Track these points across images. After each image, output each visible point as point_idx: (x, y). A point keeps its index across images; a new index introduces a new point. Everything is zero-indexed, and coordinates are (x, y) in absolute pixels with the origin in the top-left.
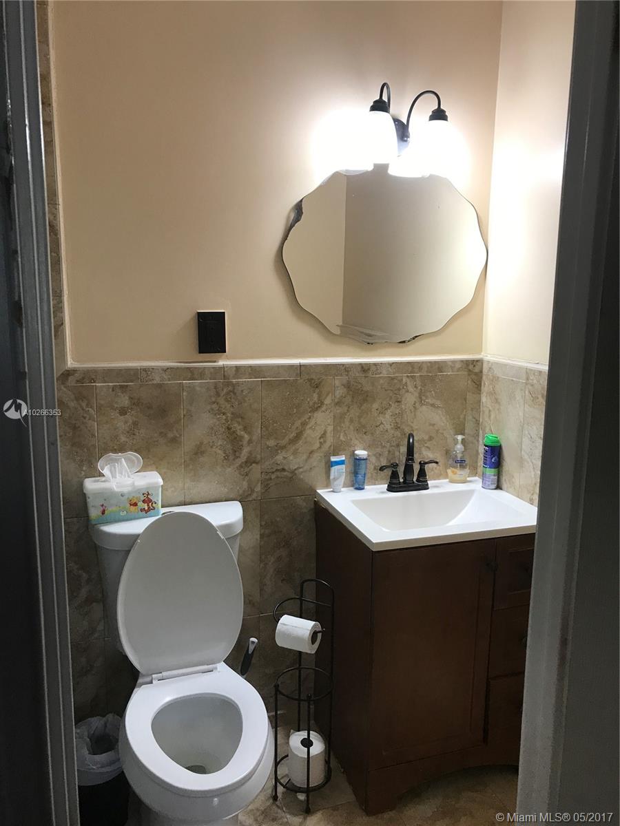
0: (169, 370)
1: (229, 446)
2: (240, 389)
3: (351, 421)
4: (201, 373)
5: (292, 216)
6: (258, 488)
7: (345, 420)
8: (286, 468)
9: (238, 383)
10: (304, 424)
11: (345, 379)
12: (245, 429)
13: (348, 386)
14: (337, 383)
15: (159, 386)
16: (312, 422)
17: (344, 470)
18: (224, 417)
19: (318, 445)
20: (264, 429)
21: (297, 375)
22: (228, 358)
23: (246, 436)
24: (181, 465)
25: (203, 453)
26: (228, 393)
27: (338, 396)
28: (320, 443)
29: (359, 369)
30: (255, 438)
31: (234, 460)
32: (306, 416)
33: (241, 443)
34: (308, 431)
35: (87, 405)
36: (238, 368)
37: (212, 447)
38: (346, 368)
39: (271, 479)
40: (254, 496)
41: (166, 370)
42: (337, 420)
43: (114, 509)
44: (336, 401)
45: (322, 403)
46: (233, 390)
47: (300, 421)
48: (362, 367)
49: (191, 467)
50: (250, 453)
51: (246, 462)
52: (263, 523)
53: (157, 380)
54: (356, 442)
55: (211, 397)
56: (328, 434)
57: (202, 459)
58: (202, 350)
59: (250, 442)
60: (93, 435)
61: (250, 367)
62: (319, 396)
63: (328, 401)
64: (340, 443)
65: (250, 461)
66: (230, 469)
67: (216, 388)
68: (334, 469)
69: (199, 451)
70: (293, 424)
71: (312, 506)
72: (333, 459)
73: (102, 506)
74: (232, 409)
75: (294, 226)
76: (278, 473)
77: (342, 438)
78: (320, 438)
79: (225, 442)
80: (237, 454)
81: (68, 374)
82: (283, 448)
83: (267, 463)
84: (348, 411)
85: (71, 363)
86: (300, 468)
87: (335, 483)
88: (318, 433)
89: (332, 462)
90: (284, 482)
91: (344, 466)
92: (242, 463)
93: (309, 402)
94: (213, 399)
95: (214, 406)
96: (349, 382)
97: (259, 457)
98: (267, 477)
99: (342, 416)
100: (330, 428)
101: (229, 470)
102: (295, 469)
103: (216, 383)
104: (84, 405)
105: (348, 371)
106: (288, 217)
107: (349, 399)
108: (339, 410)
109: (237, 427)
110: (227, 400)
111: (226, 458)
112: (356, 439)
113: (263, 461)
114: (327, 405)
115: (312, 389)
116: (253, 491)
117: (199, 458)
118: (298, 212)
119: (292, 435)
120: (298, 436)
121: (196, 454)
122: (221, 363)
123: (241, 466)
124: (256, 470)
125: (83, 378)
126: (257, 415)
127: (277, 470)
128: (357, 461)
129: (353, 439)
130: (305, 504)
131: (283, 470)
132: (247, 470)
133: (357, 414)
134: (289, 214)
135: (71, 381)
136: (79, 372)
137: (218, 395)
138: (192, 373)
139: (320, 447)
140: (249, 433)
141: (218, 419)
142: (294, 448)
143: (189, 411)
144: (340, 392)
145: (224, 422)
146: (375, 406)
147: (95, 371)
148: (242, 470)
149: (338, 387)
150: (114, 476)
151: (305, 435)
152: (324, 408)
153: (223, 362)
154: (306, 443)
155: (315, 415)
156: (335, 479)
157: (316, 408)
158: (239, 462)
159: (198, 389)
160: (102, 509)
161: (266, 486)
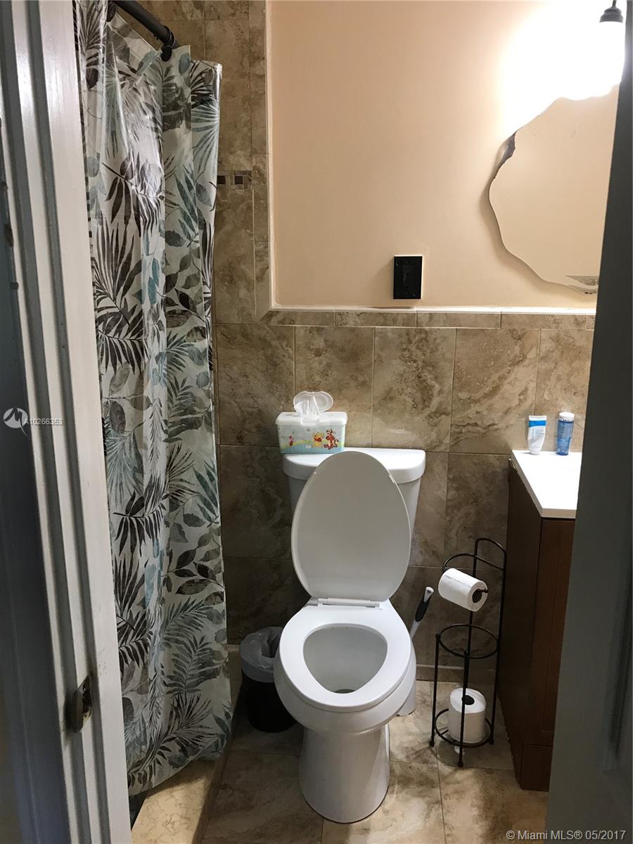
0: (362, 315)
1: (418, 395)
2: (433, 336)
3: (559, 378)
4: (394, 319)
5: (503, 152)
6: (447, 440)
7: (552, 377)
8: (479, 423)
9: (431, 330)
10: (502, 378)
11: (553, 332)
12: (436, 378)
13: (557, 340)
14: (544, 336)
15: (352, 330)
16: (512, 376)
17: (544, 432)
18: (415, 365)
19: (517, 402)
20: (456, 380)
21: (496, 325)
22: (423, 304)
23: (437, 386)
24: (370, 408)
25: (391, 399)
26: (420, 341)
27: (544, 350)
28: (520, 400)
29: (572, 320)
30: (446, 389)
31: (423, 409)
32: (505, 370)
33: (430, 392)
34: (506, 387)
35: (287, 346)
36: (431, 315)
37: (401, 394)
38: (555, 320)
39: (461, 432)
40: (442, 448)
41: (359, 314)
42: (543, 377)
43: (301, 441)
44: (541, 355)
45: (525, 357)
46: (425, 337)
47: (497, 375)
48: (576, 319)
49: (379, 411)
50: (441, 404)
51: (435, 412)
52: (451, 477)
53: (351, 324)
54: (563, 403)
55: (402, 343)
56: (530, 392)
57: (390, 405)
58: (397, 295)
59: (440, 392)
60: (291, 373)
61: (446, 314)
62: (522, 347)
63: (531, 355)
64: (543, 402)
65: (440, 412)
66: (419, 418)
67: (407, 334)
68: (533, 430)
69: (388, 397)
70: (489, 378)
71: (507, 466)
72: (532, 418)
73: (290, 437)
74: (423, 357)
75: (504, 162)
76: (470, 428)
77: (546, 397)
78: (520, 395)
79: (415, 391)
80: (426, 403)
81: (271, 314)
82: (477, 401)
83: (458, 416)
84: (555, 367)
85: (274, 305)
86: (494, 424)
87: (533, 444)
88: (518, 390)
89: (530, 421)
90: (476, 437)
91: (544, 427)
92: (432, 413)
93: (509, 355)
94: (404, 346)
95: (406, 354)
96: (558, 335)
97: (450, 408)
98: (458, 430)
99: (548, 374)
100: (532, 386)
101: (417, 419)
102: (489, 426)
103: (408, 330)
104: (284, 344)
105: (558, 323)
106: (499, 153)
107: (556, 355)
108: (544, 366)
109: (428, 376)
110: (418, 348)
111: (415, 406)
112: (564, 399)
113: (453, 413)
114: (530, 359)
115: (514, 341)
116: (441, 442)
117: (387, 403)
118: (509, 147)
119: (487, 389)
120: (495, 390)
121: (385, 399)
122: (415, 309)
123: (430, 416)
124: (446, 422)
125: (284, 319)
126: (449, 365)
127: (468, 424)
128: (562, 423)
129: (560, 399)
130: (498, 463)
131: (476, 424)
132: (436, 420)
133: (566, 372)
134: (501, 148)
135: (274, 322)
136: (281, 314)
137: (410, 342)
138: (385, 319)
139: (519, 405)
140: (441, 384)
141: (408, 367)
142: (488, 402)
143: (379, 356)
144: (546, 346)
145: (414, 369)
147: (295, 313)
148: (431, 420)
149: (544, 340)
150: (305, 413)
151: (502, 391)
152: (526, 362)
153: (417, 308)
154: (503, 398)
155: (516, 369)
156: (533, 440)
157: (516, 362)
158: (427, 412)
159: (390, 334)
160: (290, 440)
161: (456, 439)
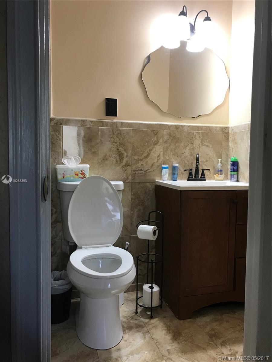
0: (93, 122)
1: (118, 158)
2: (123, 132)
3: (171, 150)
4: (106, 125)
5: (146, 61)
6: (130, 177)
7: (169, 150)
8: (143, 169)
9: (122, 129)
10: (150, 150)
11: (169, 131)
12: (125, 150)
13: (170, 135)
14: (165, 133)
15: (89, 128)
16: (154, 149)
17: (168, 171)
18: (116, 144)
20: (133, 151)
21: (147, 128)
22: (118, 119)
23: (125, 154)
24: (97, 164)
25: (107, 159)
26: (118, 134)
27: (165, 139)
28: (158, 159)
29: (175, 127)
30: (129, 155)
31: (120, 164)
32: (152, 147)
33: (123, 156)
34: (152, 154)
35: (58, 134)
36: (122, 123)
37: (110, 157)
38: (169, 127)
39: (136, 174)
40: (128, 181)
41: (92, 122)
42: (165, 150)
43: (69, 176)
44: (165, 141)
45: (158, 141)
46: (120, 133)
47: (149, 149)
48: (176, 127)
49: (102, 165)
50: (127, 161)
51: (125, 165)
52: (132, 193)
53: (88, 126)
54: (173, 160)
55: (110, 135)
56: (161, 156)
57: (106, 162)
58: (107, 115)
59: (127, 156)
60: (61, 148)
61: (128, 123)
62: (157, 137)
63: (161, 141)
64: (166, 160)
65: (127, 165)
66: (118, 168)
67: (113, 131)
68: (164, 170)
69: (105, 159)
70: (146, 150)
71: (154, 188)
72: (163, 166)
73: (63, 174)
74: (119, 141)
75: (147, 65)
76: (139, 171)
77: (167, 158)
78: (157, 157)
79: (116, 156)
80: (121, 161)
81: (52, 120)
82: (141, 160)
83: (134, 167)
84: (170, 146)
85: (52, 116)
86: (148, 170)
87: (164, 177)
88: (156, 155)
90: (142, 176)
91: (168, 169)
92: (123, 165)
93: (153, 141)
95: (112, 139)
96: (170, 133)
97: (131, 163)
98: (135, 173)
99: (167, 148)
100: (162, 153)
102: (147, 170)
103: (113, 129)
105: (170, 128)
106: (144, 62)
107: (170, 140)
108: (166, 145)
109: (121, 149)
110: (117, 137)
111: (117, 162)
112: (174, 159)
113: (132, 165)
114: (160, 142)
115: (154, 135)
116: (128, 178)
117: (105, 161)
118: (149, 59)
119: (145, 155)
120: (148, 155)
121: (104, 159)
122: (115, 121)
123: (123, 167)
124: (129, 169)
125: (57, 122)
126: (130, 145)
127: (138, 170)
128: (174, 169)
129: (172, 158)
130: (151, 186)
131: (141, 170)
132: (125, 168)
133: (174, 147)
134: (145, 59)
136: (56, 120)
137: (113, 134)
138: (103, 124)
139: (157, 161)
140: (127, 152)
141: (113, 145)
142: (146, 161)
143: (101, 140)
144: (166, 137)
145: (116, 146)
146: (182, 144)
147: (63, 120)
149: (165, 135)
150: (69, 164)
151: (151, 155)
152: (159, 144)
153: (116, 120)
154: (151, 159)
155: (156, 146)
156: (164, 175)
157: (155, 144)
158: (122, 165)
159: (105, 131)
160: (63, 175)
161: (134, 178)
